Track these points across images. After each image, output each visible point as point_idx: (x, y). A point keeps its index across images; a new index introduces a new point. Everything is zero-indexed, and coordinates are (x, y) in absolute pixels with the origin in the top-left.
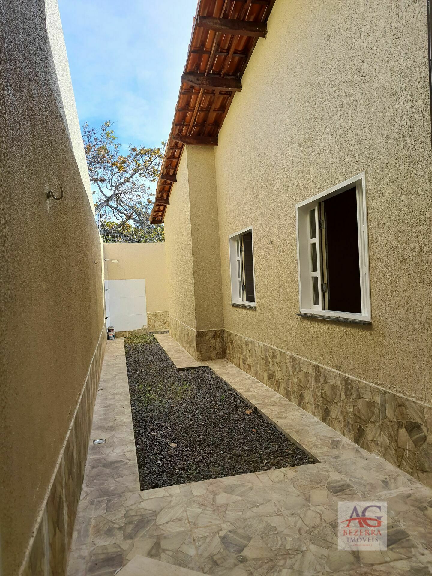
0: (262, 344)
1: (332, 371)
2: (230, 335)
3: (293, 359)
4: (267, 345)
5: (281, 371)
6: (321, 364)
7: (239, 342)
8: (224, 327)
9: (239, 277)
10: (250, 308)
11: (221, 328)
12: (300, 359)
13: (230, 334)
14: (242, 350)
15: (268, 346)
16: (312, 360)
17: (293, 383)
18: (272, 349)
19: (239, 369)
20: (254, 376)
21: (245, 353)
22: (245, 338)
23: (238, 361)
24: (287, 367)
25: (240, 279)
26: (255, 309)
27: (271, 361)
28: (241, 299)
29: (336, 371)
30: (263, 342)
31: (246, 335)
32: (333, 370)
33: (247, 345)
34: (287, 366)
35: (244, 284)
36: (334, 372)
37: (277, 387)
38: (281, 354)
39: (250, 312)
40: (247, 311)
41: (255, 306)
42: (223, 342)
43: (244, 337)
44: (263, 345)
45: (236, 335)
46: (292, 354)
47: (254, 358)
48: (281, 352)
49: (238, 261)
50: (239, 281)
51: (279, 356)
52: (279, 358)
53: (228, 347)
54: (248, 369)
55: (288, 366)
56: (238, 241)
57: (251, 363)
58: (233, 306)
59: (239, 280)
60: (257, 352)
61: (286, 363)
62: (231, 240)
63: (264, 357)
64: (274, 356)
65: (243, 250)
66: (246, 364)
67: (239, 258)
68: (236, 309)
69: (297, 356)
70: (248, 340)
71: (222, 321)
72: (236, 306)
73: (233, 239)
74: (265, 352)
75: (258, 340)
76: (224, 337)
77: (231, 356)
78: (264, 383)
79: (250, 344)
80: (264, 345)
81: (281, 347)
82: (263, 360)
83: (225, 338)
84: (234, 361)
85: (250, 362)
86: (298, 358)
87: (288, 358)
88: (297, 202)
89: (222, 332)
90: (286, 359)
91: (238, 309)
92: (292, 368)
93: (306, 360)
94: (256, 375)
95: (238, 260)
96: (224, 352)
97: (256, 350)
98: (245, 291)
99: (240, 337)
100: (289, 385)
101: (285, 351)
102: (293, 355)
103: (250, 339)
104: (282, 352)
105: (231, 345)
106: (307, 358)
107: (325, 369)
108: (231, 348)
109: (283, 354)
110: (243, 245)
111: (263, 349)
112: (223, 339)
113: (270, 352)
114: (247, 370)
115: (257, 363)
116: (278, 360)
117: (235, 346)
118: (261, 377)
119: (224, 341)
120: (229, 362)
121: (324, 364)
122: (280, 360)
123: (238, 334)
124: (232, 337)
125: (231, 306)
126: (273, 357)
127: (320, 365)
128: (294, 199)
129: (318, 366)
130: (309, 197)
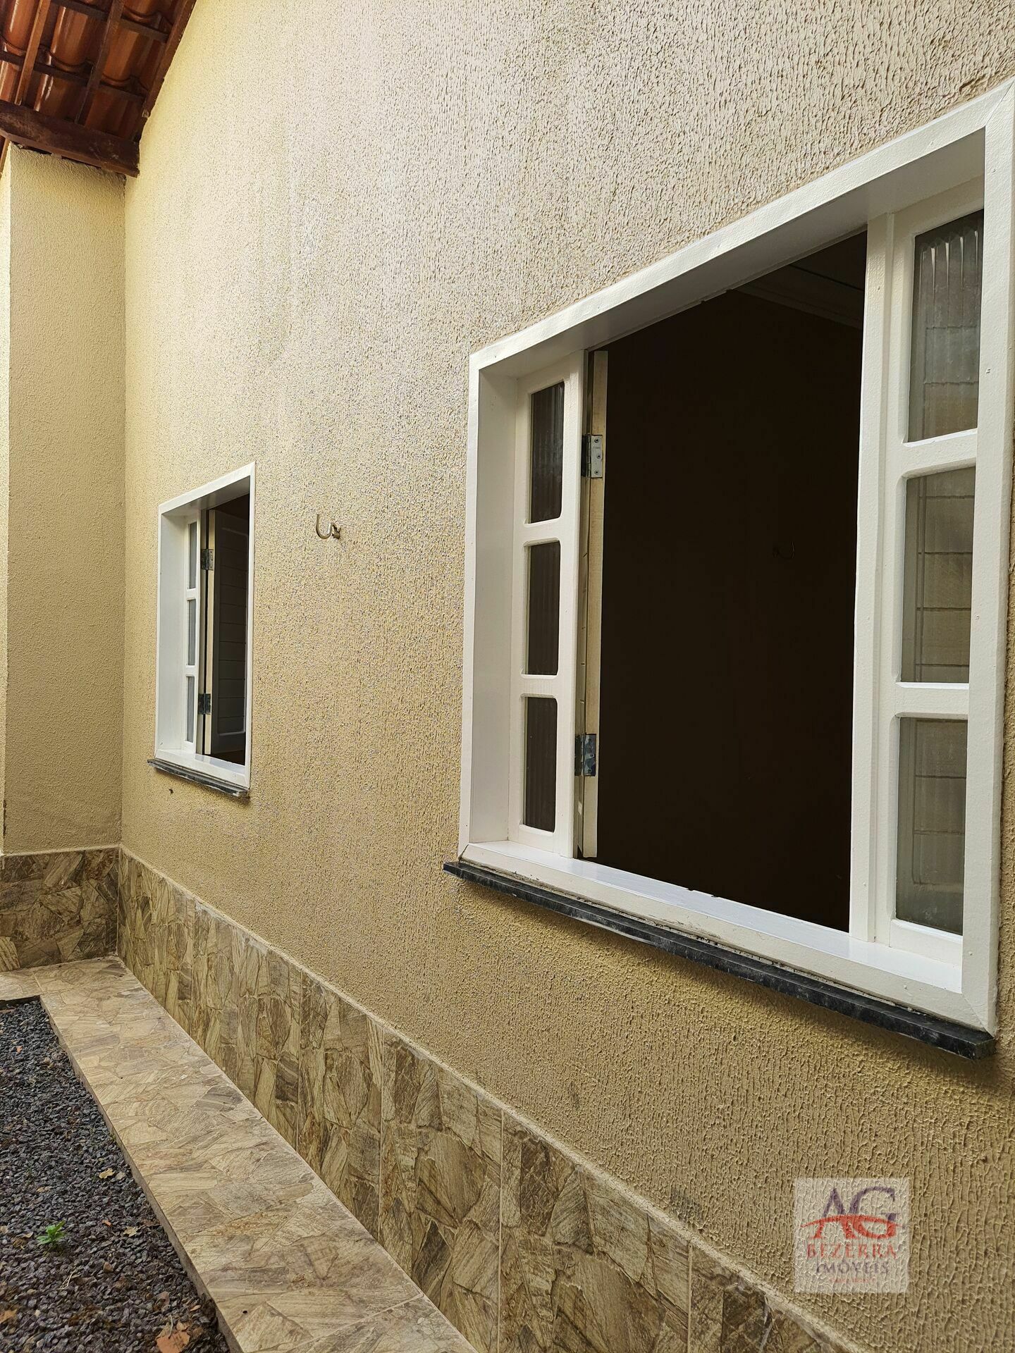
0: (263, 944)
1: (637, 1211)
2: (140, 875)
3: (404, 1060)
4: (286, 957)
5: (339, 1086)
6: (562, 1138)
7: (172, 911)
8: (119, 840)
9: (191, 662)
10: (224, 790)
11: (108, 842)
12: (441, 1070)
13: (139, 871)
14: (181, 945)
15: (286, 963)
16: (510, 1098)
17: (395, 1167)
18: (305, 979)
19: (161, 1011)
20: (219, 1059)
21: (188, 959)
22: (193, 901)
23: (162, 979)
24: (368, 1079)
25: (194, 670)
26: (244, 799)
27: (295, 1028)
28: (192, 746)
29: (660, 1215)
30: (268, 938)
31: (198, 890)
32: (640, 1201)
33: (201, 929)
34: (370, 1076)
35: (209, 690)
36: (649, 1219)
37: (313, 1149)
38: (343, 1016)
39: (222, 806)
40: (212, 798)
41: (245, 784)
42: (113, 892)
43: (189, 894)
44: (265, 952)
45: (163, 881)
46: (397, 1032)
47: (223, 988)
48: (345, 1010)
49: (192, 602)
50: (190, 678)
51: (333, 1019)
52: (333, 1031)
53: (130, 916)
54: (199, 1025)
55: (377, 1080)
56: (192, 527)
57: (211, 1004)
58: (158, 771)
59: (190, 674)
60: (237, 970)
61: (365, 1062)
62: (166, 521)
63: (266, 999)
64: (312, 1014)
65: (212, 563)
66: (191, 1003)
67: (195, 593)
68: (167, 782)
69: (423, 1052)
70: (205, 912)
71: (116, 815)
72: (170, 771)
73: (176, 517)
74: (275, 982)
75: (247, 925)
76: (116, 875)
77: (135, 952)
78: (260, 1104)
79: (212, 931)
80: (270, 953)
81: (345, 984)
82: (261, 1009)
83: (120, 881)
84: (148, 972)
85: (209, 1001)
86: (431, 1063)
87: (377, 1049)
88: (478, 344)
89: (113, 856)
90: (365, 1045)
91: (176, 785)
92: (397, 1098)
93: (474, 1085)
94: (228, 1060)
95: (191, 597)
96: (114, 930)
97: (237, 961)
98: (209, 718)
99: (176, 891)
100: (373, 1165)
101: (363, 1009)
102: (407, 1039)
103: (214, 912)
104: (349, 1006)
105: (140, 911)
106: (480, 1081)
107: (590, 1178)
108: (140, 922)
109: (355, 1020)
110: (212, 546)
111: (264, 970)
112: (113, 883)
113: (295, 988)
114: (191, 1026)
115: (232, 1015)
116: (328, 1036)
117: (155, 919)
118: (249, 1077)
119: (117, 893)
120: (129, 976)
121: (578, 1144)
122: (340, 1040)
123: (170, 880)
124: (145, 883)
125: (152, 768)
126: (305, 1016)
127: (558, 1144)
128: (465, 331)
129: (546, 1148)
130: (550, 307)
